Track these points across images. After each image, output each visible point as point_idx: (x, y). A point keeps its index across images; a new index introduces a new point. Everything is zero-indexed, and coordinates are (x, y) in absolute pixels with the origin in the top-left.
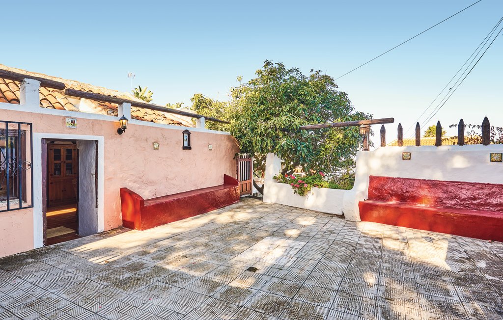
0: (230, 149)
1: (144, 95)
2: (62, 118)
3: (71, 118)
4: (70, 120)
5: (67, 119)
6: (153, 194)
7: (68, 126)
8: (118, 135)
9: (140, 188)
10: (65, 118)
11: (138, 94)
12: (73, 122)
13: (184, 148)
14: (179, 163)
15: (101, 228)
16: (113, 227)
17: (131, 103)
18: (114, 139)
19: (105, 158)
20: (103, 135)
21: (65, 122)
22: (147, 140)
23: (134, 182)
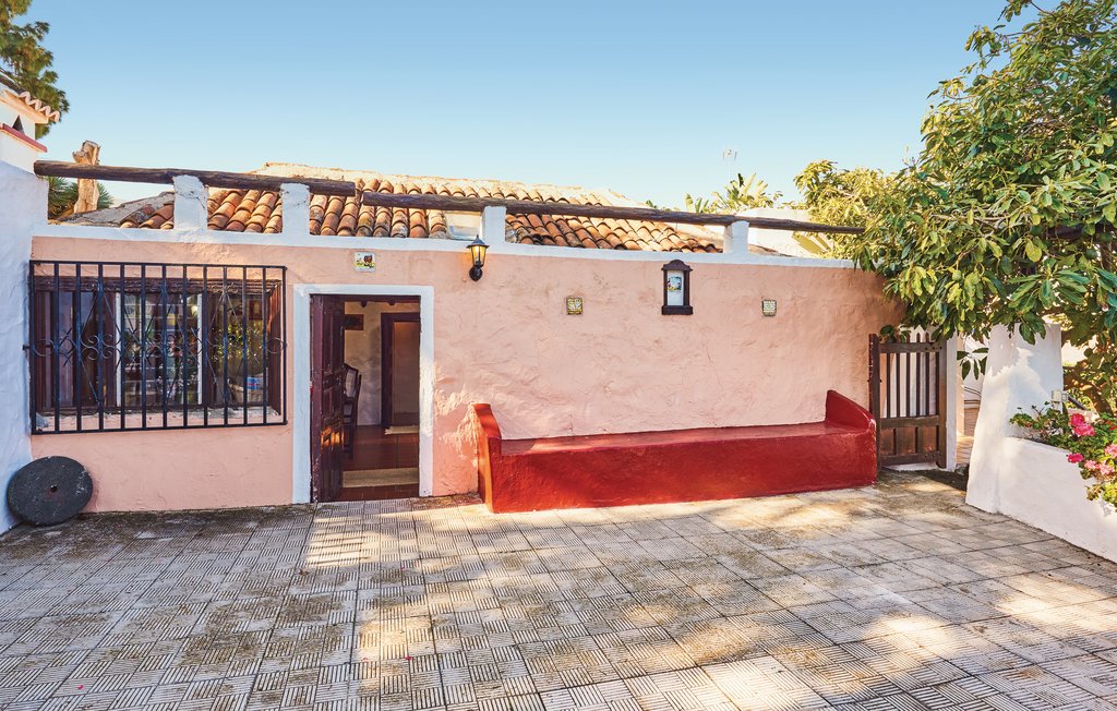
0: (857, 314)
1: (750, 193)
2: (347, 252)
3: (364, 251)
4: (362, 256)
5: (356, 254)
6: (565, 425)
7: (358, 267)
8: (471, 282)
9: (524, 408)
10: (352, 252)
11: (736, 192)
12: (368, 259)
13: (667, 310)
14: (649, 350)
15: (427, 486)
16: (453, 488)
17: (506, 205)
18: (458, 293)
19: (437, 334)
20: (432, 284)
21: (352, 261)
22: (547, 292)
23: (509, 393)
